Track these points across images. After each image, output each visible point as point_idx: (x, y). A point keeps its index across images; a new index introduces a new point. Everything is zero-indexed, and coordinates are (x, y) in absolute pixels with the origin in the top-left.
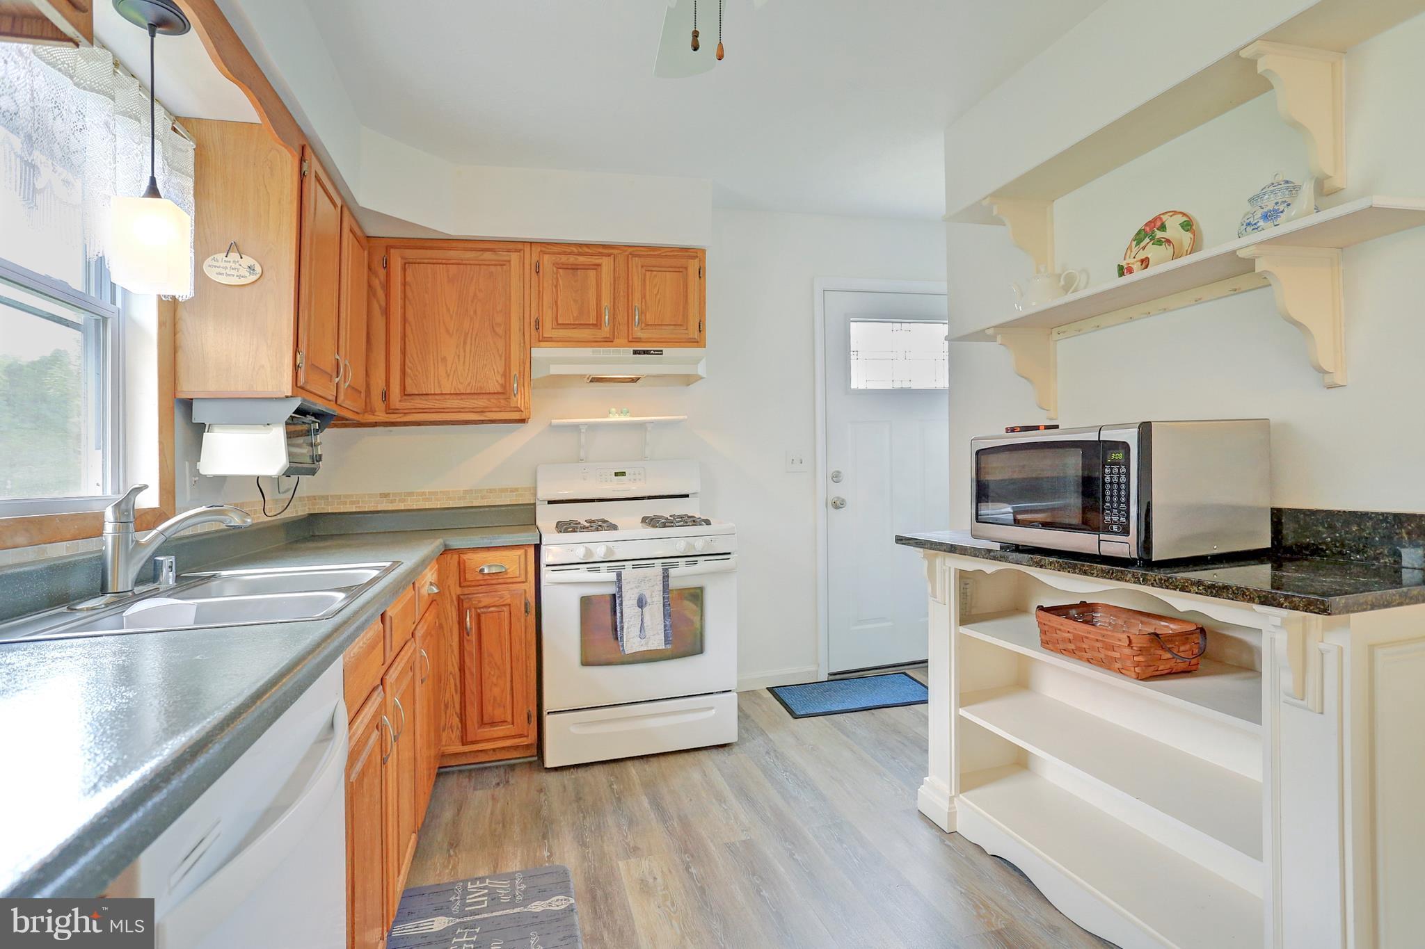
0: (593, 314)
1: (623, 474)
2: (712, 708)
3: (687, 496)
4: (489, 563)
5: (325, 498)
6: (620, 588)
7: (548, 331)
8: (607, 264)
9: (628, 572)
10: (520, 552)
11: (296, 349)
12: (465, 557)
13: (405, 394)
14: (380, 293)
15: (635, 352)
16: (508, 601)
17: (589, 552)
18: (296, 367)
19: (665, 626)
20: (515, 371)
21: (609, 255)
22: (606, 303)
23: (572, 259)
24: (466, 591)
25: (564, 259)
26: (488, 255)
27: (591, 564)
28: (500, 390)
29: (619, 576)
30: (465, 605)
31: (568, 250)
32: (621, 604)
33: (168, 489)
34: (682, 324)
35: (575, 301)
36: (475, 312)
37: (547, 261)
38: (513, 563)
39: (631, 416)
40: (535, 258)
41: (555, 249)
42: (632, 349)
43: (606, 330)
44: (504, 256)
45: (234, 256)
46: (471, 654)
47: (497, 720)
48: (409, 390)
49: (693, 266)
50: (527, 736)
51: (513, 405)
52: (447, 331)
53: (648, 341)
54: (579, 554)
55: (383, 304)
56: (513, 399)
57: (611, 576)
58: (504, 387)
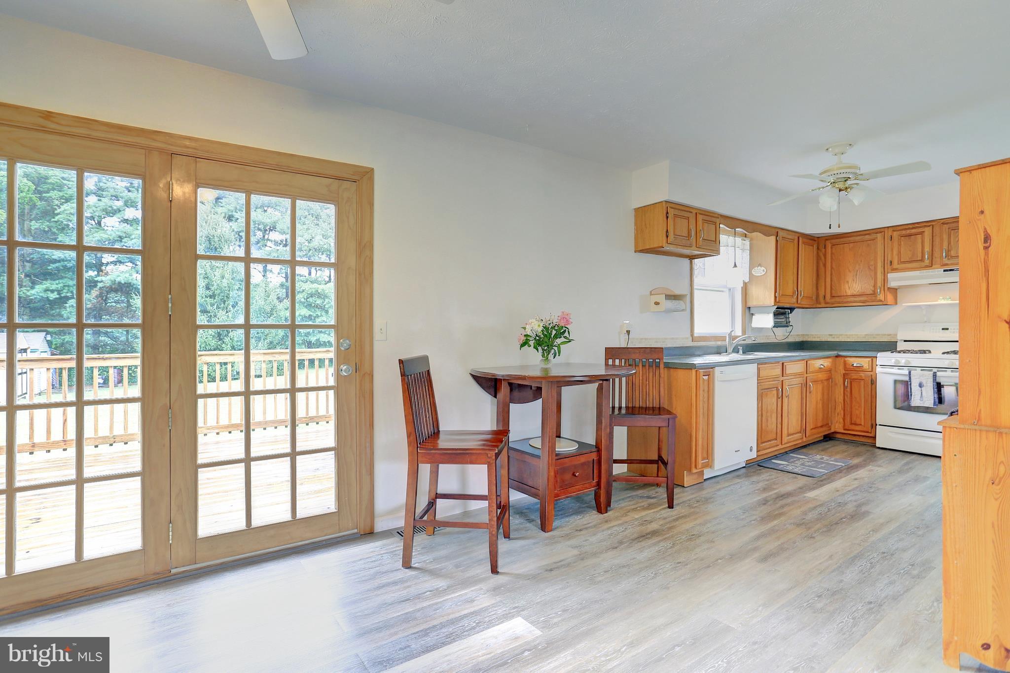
0: (920, 255)
1: (947, 329)
4: (856, 362)
6: (910, 378)
7: (895, 265)
8: (928, 230)
9: (915, 372)
10: (870, 359)
11: (776, 292)
12: (846, 359)
13: (832, 297)
14: (823, 258)
15: (945, 271)
16: (863, 378)
17: (897, 361)
18: (776, 297)
20: (879, 284)
21: (929, 226)
22: (927, 249)
23: (908, 232)
24: (847, 372)
25: (904, 232)
26: (866, 237)
27: (897, 366)
28: (871, 292)
29: (910, 373)
30: (846, 377)
31: (907, 227)
32: (911, 384)
33: (744, 332)
35: (910, 250)
36: (861, 261)
37: (895, 234)
38: (865, 363)
40: (890, 234)
41: (900, 228)
42: (943, 269)
43: (927, 262)
44: (874, 236)
45: (760, 267)
46: (847, 396)
47: (857, 423)
48: (833, 295)
50: (871, 433)
51: (878, 299)
52: (849, 271)
53: (953, 264)
54: (892, 362)
55: (824, 262)
56: (879, 296)
57: (907, 372)
58: (874, 291)
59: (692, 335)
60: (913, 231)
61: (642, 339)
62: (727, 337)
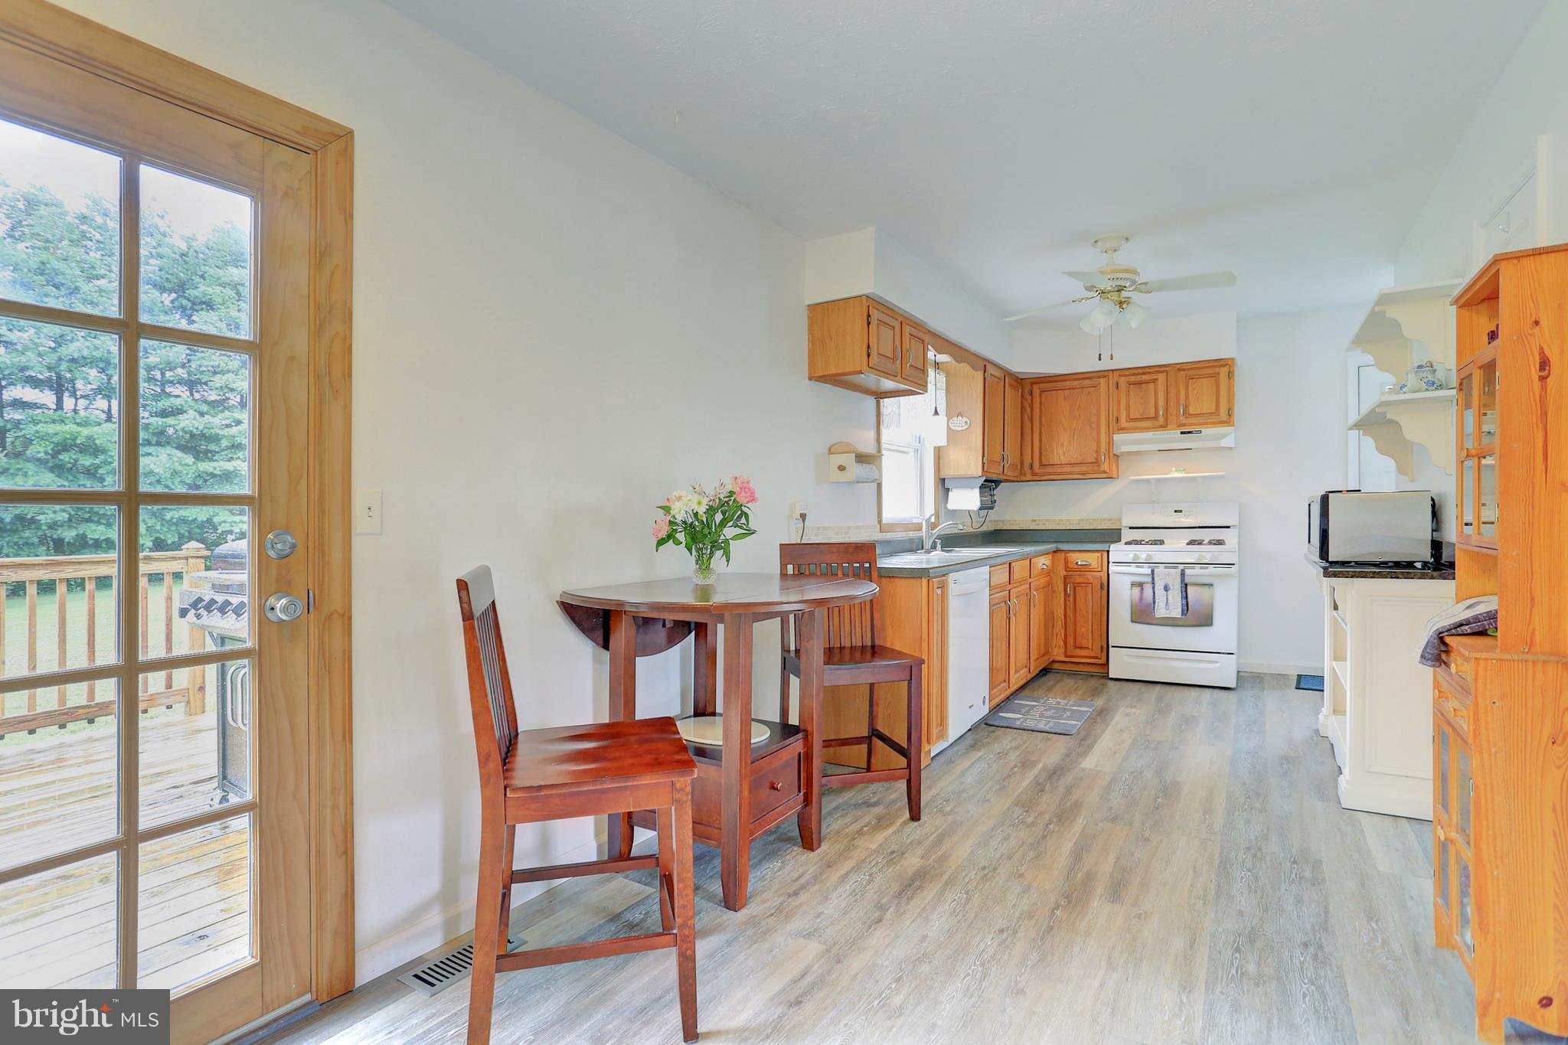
0: (1152, 410)
1: (1181, 511)
2: (1217, 662)
3: (1229, 527)
4: (1080, 559)
5: (1003, 521)
6: (1153, 578)
7: (1123, 423)
8: (1161, 377)
9: (1160, 571)
10: (1099, 554)
11: (983, 456)
12: (1067, 555)
13: (1042, 465)
14: (1029, 410)
15: (1182, 433)
16: (1091, 581)
17: (1136, 556)
18: (983, 463)
19: (1182, 604)
20: (1103, 449)
21: (1163, 372)
22: (1161, 403)
23: (1138, 378)
24: (1070, 573)
25: (1133, 378)
26: (1087, 382)
27: (1137, 563)
28: (1094, 460)
29: (1153, 571)
30: (1068, 581)
31: (1136, 371)
32: (1154, 588)
33: (937, 515)
34: (1217, 412)
35: (1141, 404)
36: (1080, 416)
37: (1123, 381)
38: (1092, 560)
39: (1186, 473)
40: (1116, 379)
41: (1127, 373)
42: (1179, 431)
43: (1161, 420)
44: (1094, 381)
45: (960, 418)
46: (1070, 608)
47: (1083, 646)
48: (1043, 463)
49: (1224, 372)
50: (1100, 659)
51: (1102, 469)
52: (1064, 428)
53: (1191, 425)
54: (1130, 558)
55: (1030, 416)
56: (1102, 466)
57: (1149, 571)
58: (1097, 459)
59: (880, 522)
60: (1145, 377)
61: (819, 528)
62: (924, 524)
